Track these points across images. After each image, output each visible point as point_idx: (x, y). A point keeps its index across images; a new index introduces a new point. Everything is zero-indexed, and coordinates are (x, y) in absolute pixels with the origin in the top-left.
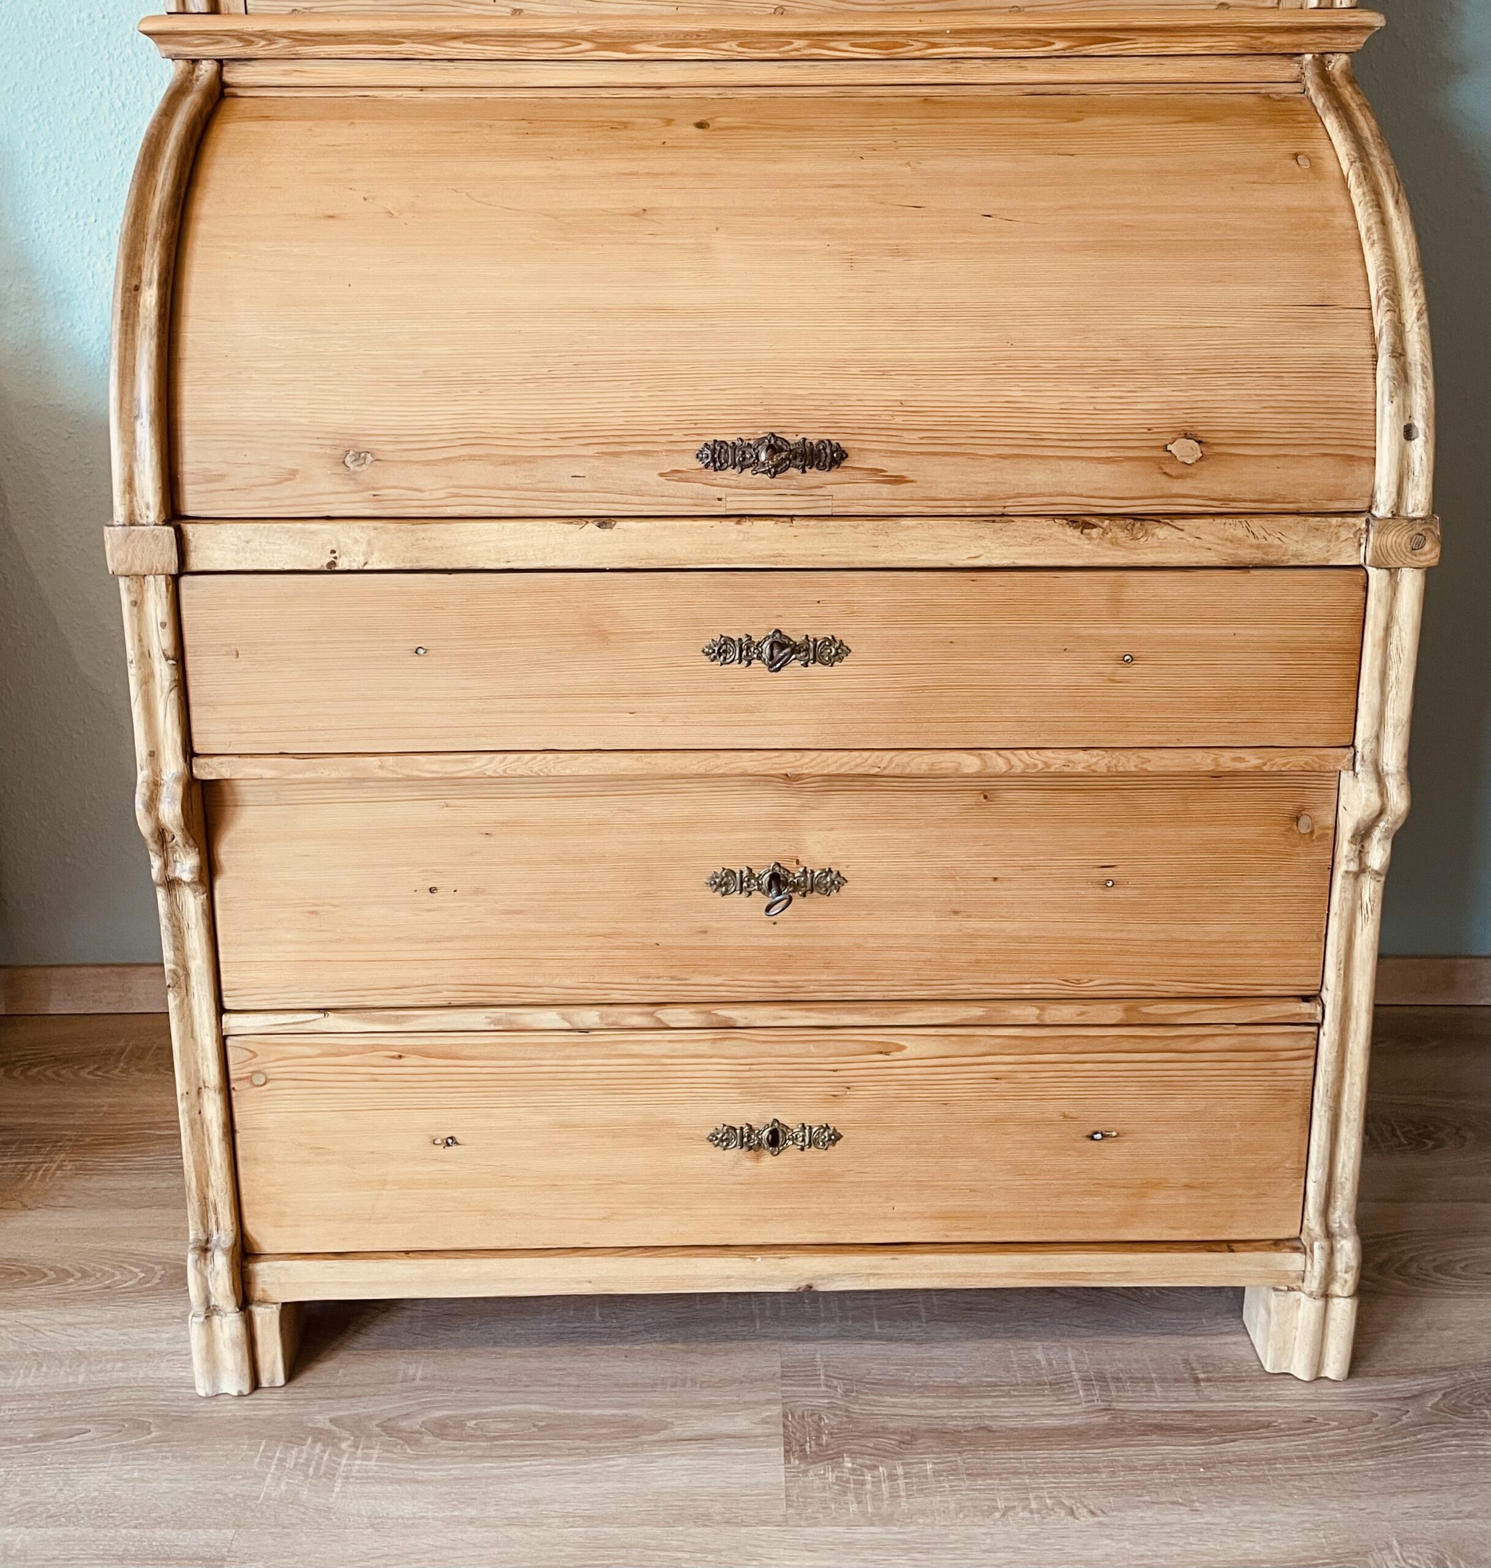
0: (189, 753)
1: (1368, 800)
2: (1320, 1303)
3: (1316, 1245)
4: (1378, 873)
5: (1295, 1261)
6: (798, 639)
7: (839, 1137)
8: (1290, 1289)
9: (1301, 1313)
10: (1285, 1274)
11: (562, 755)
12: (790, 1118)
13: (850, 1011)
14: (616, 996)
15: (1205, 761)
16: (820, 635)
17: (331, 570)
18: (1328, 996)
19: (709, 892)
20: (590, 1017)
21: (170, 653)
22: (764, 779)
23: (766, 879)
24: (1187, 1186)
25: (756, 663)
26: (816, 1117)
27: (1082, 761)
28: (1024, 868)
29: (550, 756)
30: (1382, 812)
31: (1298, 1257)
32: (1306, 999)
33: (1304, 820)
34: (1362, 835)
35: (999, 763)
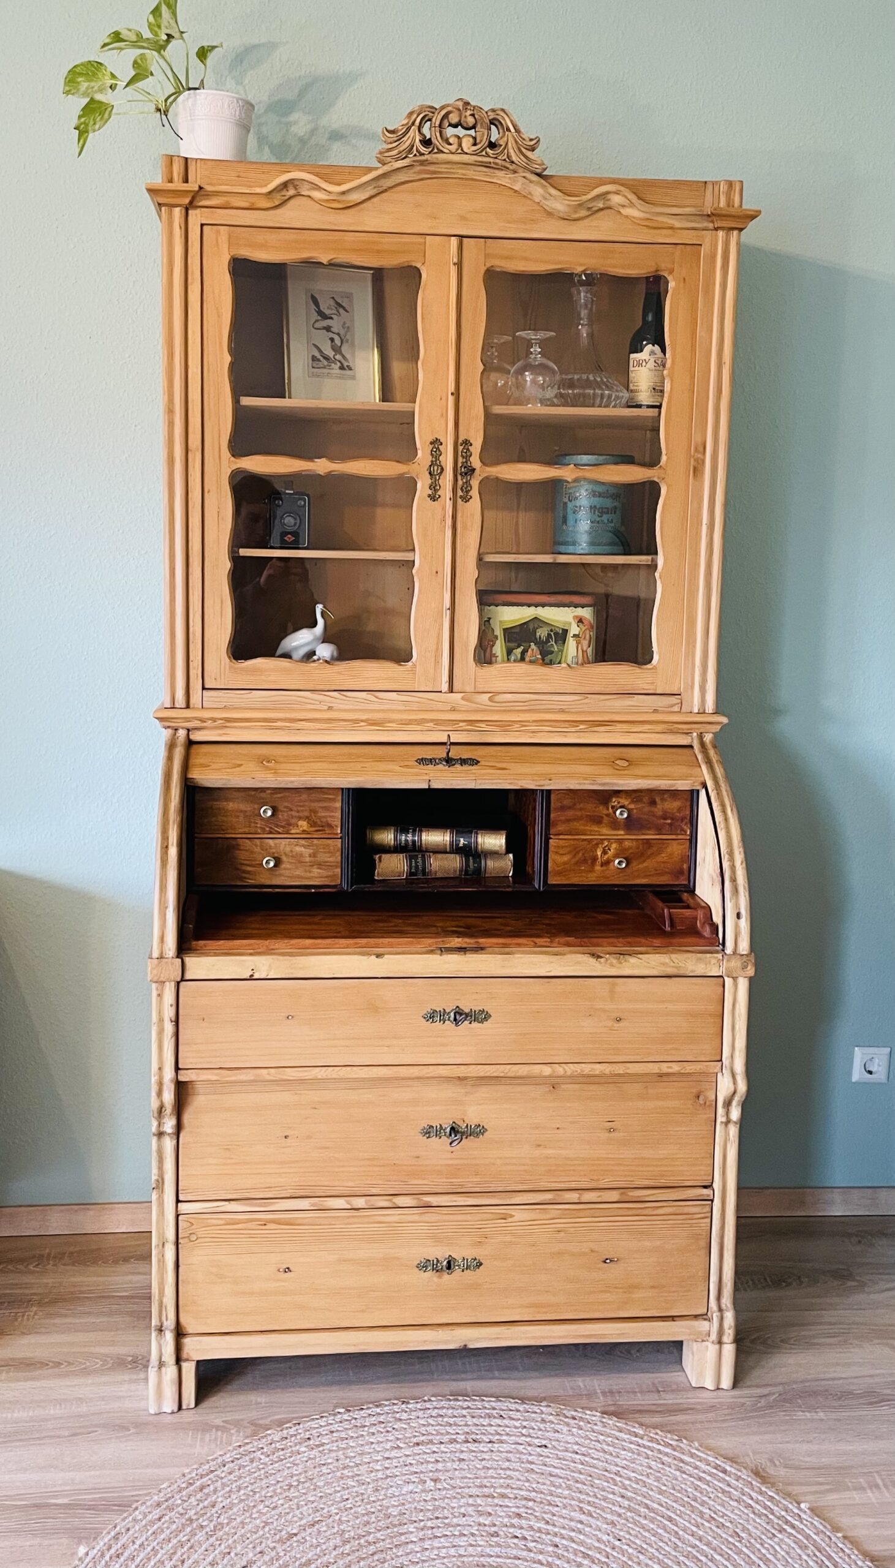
0: (177, 1069)
1: (728, 1088)
2: (717, 1346)
3: (714, 1315)
4: (736, 1123)
5: (703, 1325)
6: (467, 1010)
7: (481, 1264)
8: (703, 1341)
9: (709, 1353)
10: (700, 1333)
11: (355, 1068)
12: (457, 1255)
13: (488, 1197)
14: (374, 1191)
15: (654, 1068)
16: (477, 1009)
17: (251, 978)
18: (716, 1186)
19: (421, 1137)
20: (360, 1202)
21: (173, 1019)
22: (449, 1079)
23: (448, 1130)
24: (653, 1287)
25: (447, 1022)
26: (470, 1253)
27: (598, 1069)
28: (572, 1123)
29: (349, 1068)
30: (735, 1092)
31: (706, 1323)
32: (705, 1187)
33: (701, 1098)
34: (728, 1104)
35: (560, 1070)
